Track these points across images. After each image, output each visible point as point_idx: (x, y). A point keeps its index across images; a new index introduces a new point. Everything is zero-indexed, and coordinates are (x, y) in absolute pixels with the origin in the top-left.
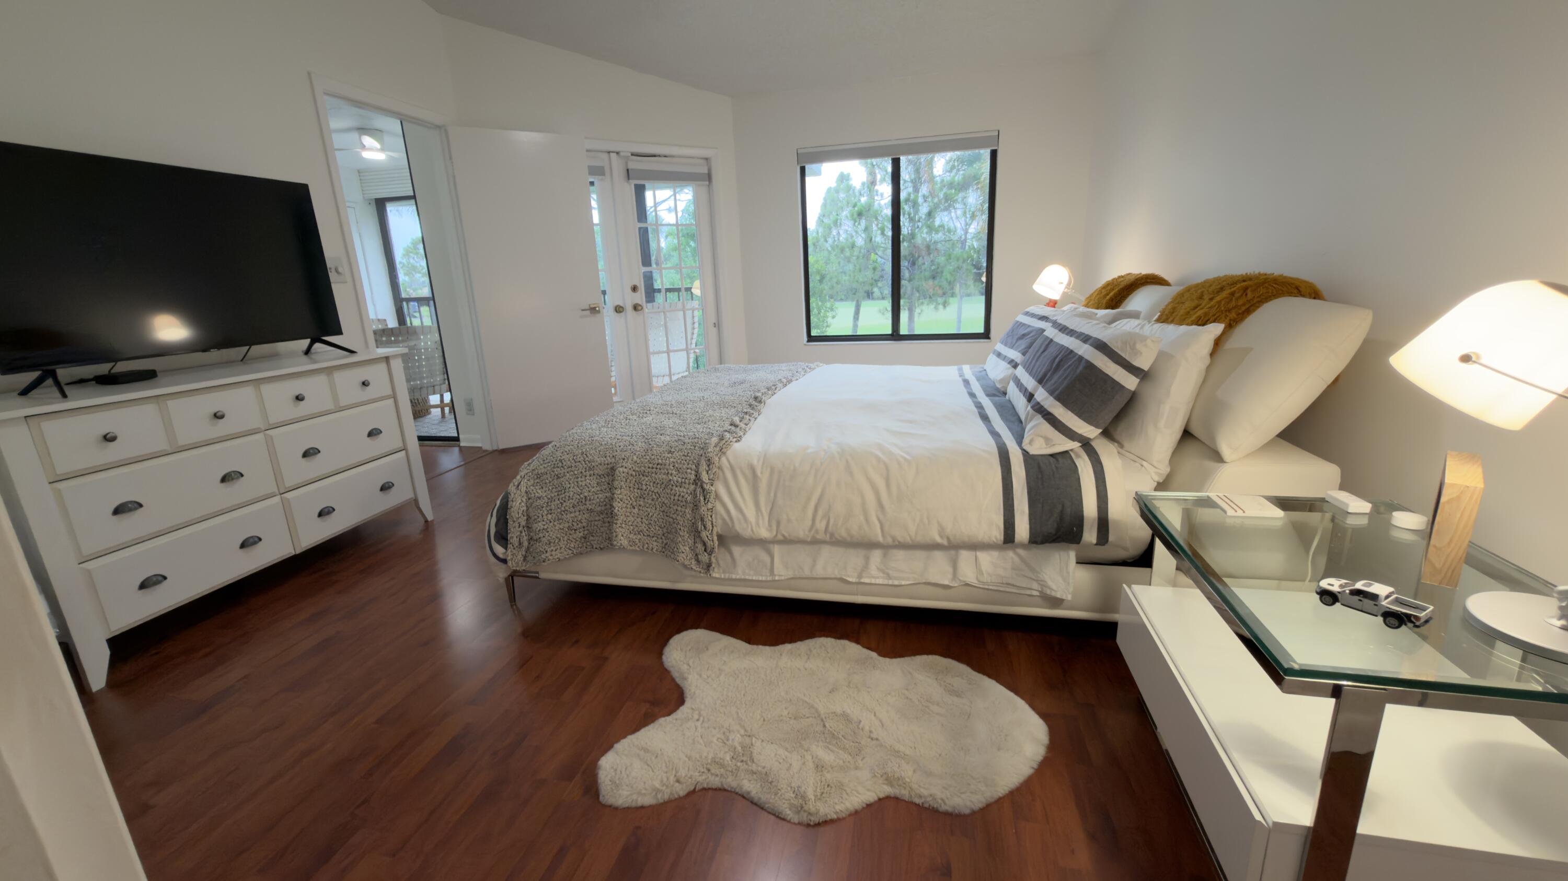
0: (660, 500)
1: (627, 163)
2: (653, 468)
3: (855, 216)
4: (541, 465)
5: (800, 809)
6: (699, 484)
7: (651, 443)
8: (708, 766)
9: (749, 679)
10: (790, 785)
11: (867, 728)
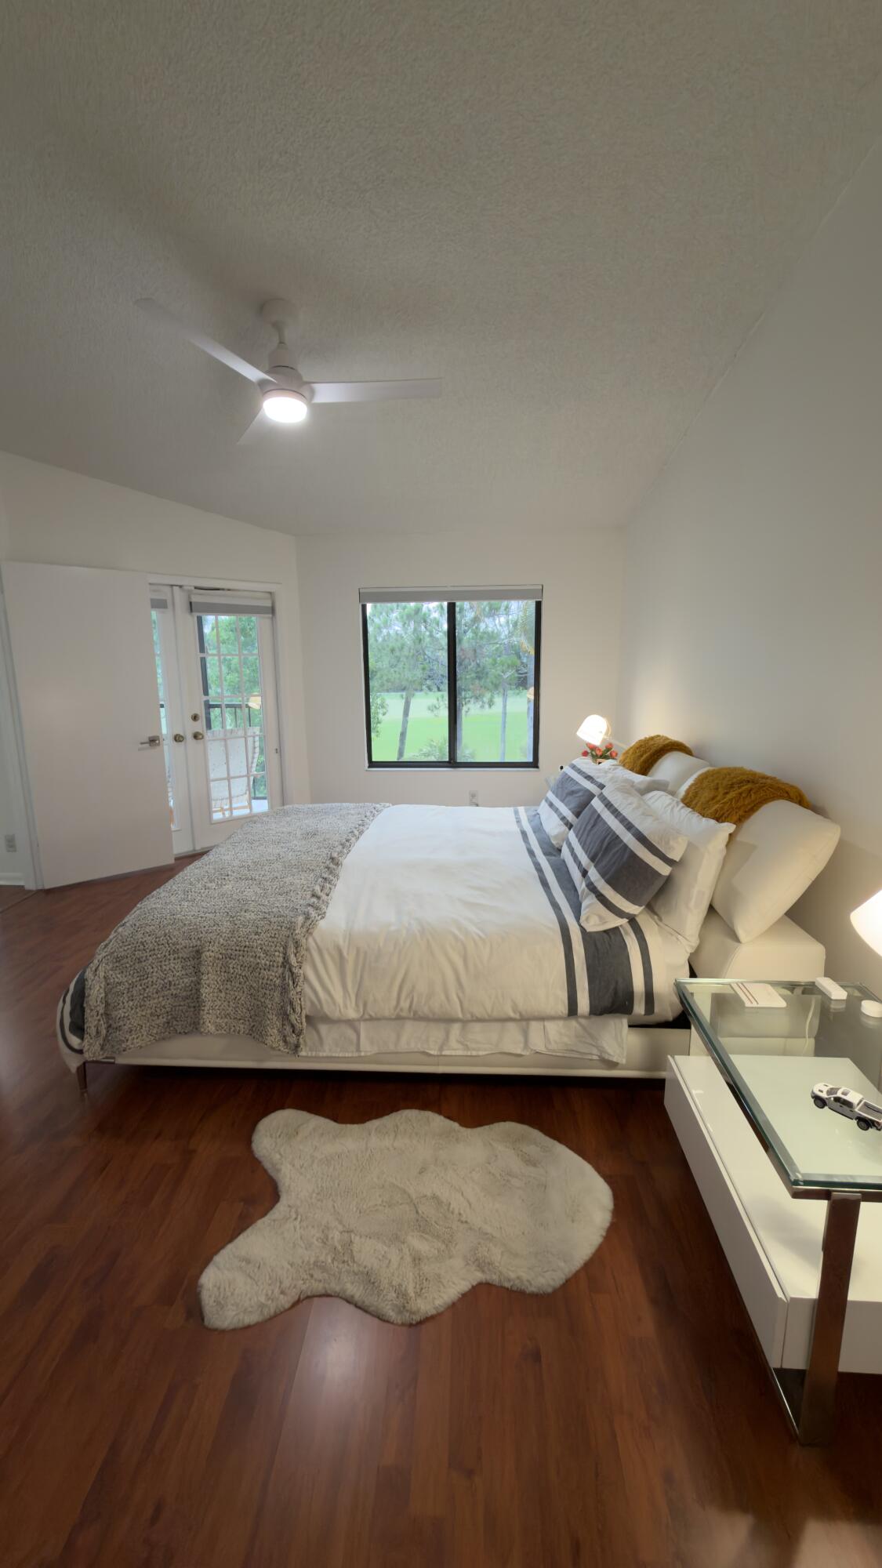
0: (247, 983)
1: (189, 597)
2: (240, 951)
3: (405, 617)
4: (121, 947)
5: (402, 1309)
6: (287, 966)
7: (236, 922)
8: (311, 1272)
9: (342, 1165)
10: (390, 1284)
11: (456, 1211)
